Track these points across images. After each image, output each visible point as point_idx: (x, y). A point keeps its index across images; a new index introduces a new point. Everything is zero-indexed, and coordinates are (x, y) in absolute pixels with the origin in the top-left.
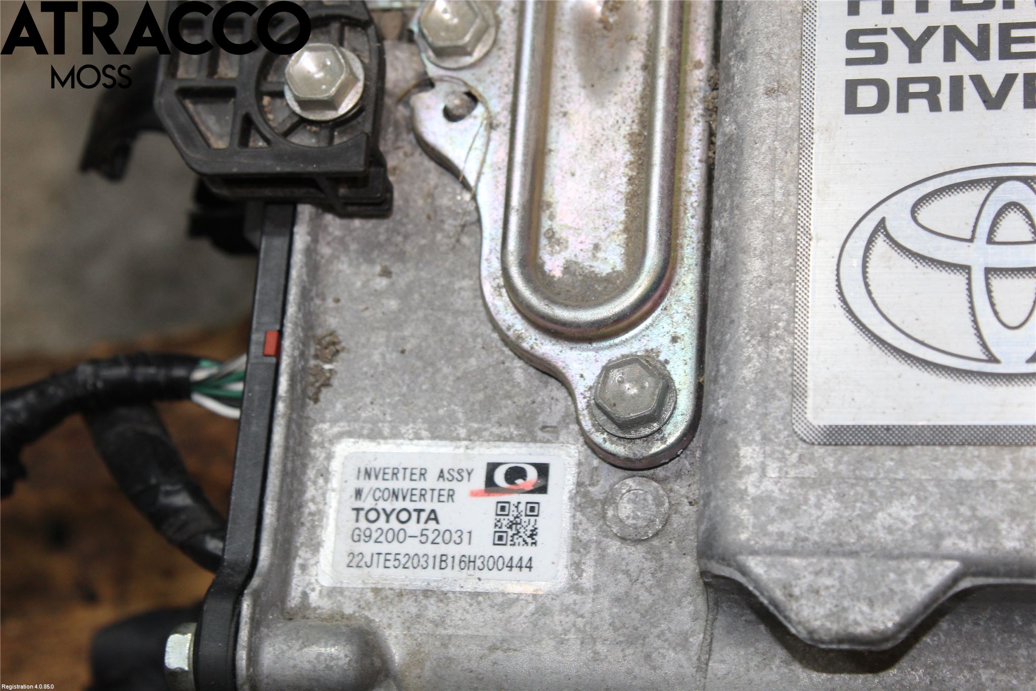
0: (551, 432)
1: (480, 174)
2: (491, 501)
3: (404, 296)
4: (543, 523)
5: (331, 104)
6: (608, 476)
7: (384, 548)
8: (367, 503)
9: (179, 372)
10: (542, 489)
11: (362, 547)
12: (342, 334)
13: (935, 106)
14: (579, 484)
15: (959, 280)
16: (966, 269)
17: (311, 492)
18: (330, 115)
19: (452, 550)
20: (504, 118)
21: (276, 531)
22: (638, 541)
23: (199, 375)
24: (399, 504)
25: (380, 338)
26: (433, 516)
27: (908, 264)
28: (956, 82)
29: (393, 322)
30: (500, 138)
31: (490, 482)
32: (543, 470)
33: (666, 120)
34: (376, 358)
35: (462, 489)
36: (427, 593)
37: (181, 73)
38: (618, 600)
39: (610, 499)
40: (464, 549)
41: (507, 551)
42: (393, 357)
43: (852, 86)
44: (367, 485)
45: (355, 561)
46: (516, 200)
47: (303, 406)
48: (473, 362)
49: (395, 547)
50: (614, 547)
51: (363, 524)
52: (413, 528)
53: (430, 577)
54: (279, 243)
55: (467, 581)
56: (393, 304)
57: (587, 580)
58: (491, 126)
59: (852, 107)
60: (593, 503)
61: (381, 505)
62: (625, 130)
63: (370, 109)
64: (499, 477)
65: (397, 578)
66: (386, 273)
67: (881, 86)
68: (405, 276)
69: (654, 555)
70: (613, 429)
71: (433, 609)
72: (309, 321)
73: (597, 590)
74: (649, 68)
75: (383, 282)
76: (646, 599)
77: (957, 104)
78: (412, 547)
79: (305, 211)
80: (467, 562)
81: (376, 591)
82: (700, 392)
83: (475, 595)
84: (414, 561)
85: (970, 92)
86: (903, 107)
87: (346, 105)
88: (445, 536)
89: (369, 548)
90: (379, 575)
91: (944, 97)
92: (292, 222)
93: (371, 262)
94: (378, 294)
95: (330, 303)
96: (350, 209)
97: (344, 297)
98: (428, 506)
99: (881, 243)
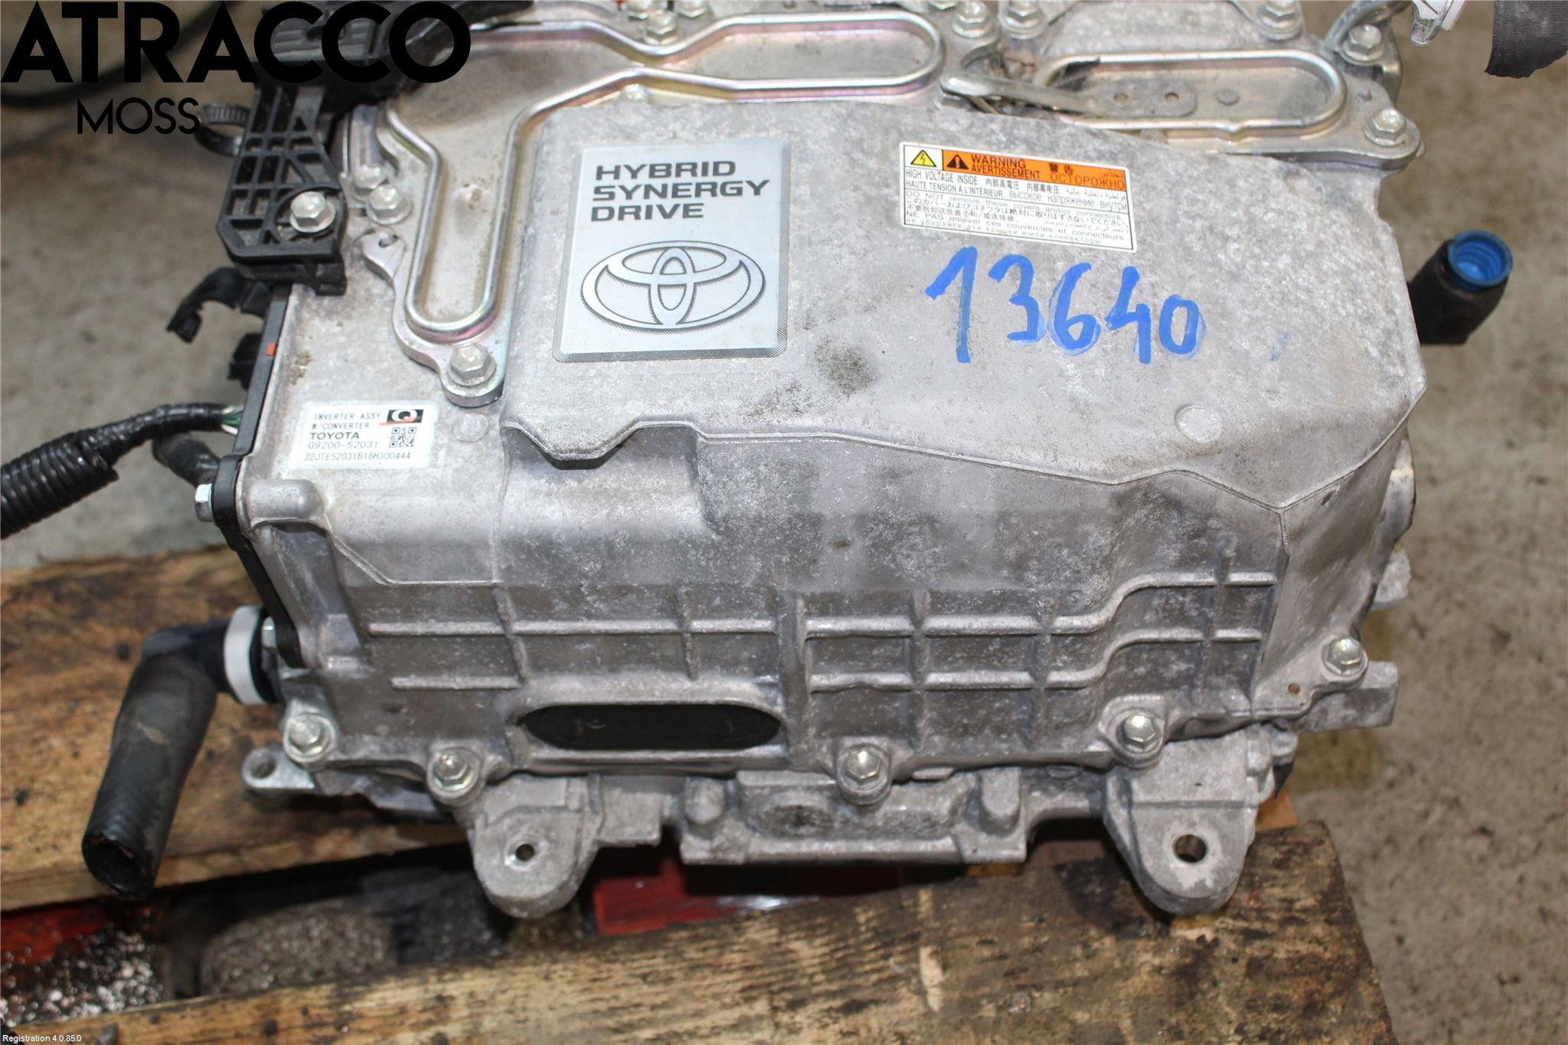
0: (425, 396)
1: (396, 272)
2: (392, 426)
3: (349, 336)
4: (417, 437)
5: (314, 222)
6: (456, 413)
7: (326, 451)
8: (318, 430)
9: (215, 412)
10: (418, 420)
11: (314, 451)
12: (312, 353)
13: (637, 217)
14: (440, 418)
15: (645, 290)
16: (649, 286)
17: (287, 426)
18: (316, 229)
19: (365, 450)
20: (411, 245)
21: (265, 436)
22: (470, 442)
23: (227, 411)
24: (338, 430)
25: (334, 354)
26: (357, 435)
27: (618, 283)
28: (649, 209)
29: (343, 347)
30: (409, 255)
31: (390, 418)
32: (420, 413)
33: (500, 238)
34: (331, 363)
35: (374, 422)
36: (349, 471)
37: (235, 212)
38: (456, 470)
39: (458, 423)
40: (373, 450)
41: (396, 450)
42: (340, 363)
43: (595, 211)
44: (318, 422)
45: (309, 457)
46: (415, 275)
47: (286, 385)
48: (385, 364)
49: (333, 450)
50: (456, 446)
51: (316, 440)
52: (344, 441)
53: (353, 463)
54: (282, 304)
55: (374, 464)
56: (342, 339)
57: (440, 462)
58: (405, 249)
59: (595, 218)
60: (447, 426)
61: (326, 431)
62: (478, 250)
63: (336, 229)
64: (395, 416)
65: (334, 464)
66: (340, 324)
67: (611, 210)
68: (349, 326)
69: (478, 449)
70: (459, 381)
71: (352, 478)
72: (293, 346)
73: (446, 466)
74: (492, 224)
75: (339, 329)
76: (472, 469)
77: (649, 216)
78: (342, 450)
79: (297, 288)
80: (374, 456)
81: (320, 471)
82: (506, 367)
83: (376, 471)
84: (343, 456)
85: (656, 212)
86: (621, 218)
87: (323, 226)
88: (363, 445)
89: (317, 451)
90: (322, 463)
91: (643, 214)
92: (289, 293)
93: (331, 319)
94: (334, 335)
95: (307, 339)
96: (323, 287)
97: (315, 337)
98: (353, 431)
99: (605, 275)
